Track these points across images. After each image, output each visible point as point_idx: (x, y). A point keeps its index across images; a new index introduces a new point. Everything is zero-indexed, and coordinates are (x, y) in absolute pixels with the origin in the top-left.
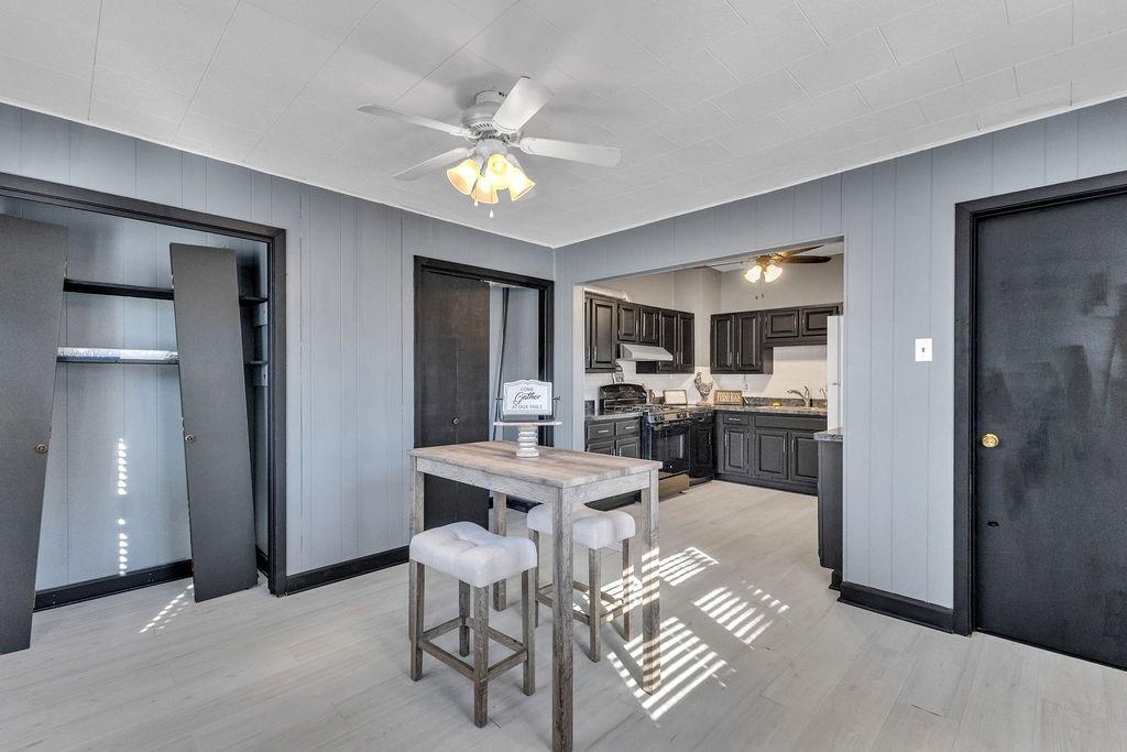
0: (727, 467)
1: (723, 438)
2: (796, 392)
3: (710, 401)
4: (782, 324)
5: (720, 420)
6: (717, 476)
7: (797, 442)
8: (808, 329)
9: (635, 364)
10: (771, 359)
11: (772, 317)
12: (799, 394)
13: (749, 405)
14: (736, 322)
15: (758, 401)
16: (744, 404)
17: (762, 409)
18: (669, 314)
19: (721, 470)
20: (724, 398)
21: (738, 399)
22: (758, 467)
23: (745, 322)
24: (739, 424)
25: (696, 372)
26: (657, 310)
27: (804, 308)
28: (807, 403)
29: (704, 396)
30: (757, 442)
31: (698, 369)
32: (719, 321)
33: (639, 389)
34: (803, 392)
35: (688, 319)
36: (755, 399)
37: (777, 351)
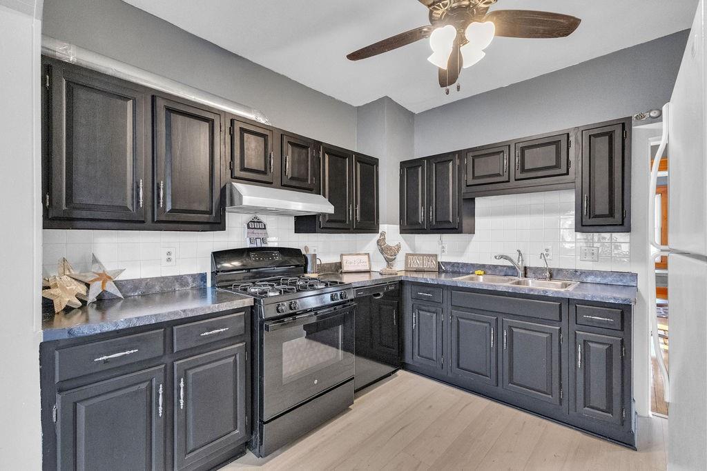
0: (417, 357)
1: (411, 320)
2: (506, 258)
3: (399, 267)
4: (487, 167)
5: (408, 293)
6: (404, 366)
7: (511, 333)
8: (523, 170)
9: (292, 220)
10: (472, 214)
11: (474, 158)
12: (511, 260)
13: (446, 272)
14: (429, 169)
15: (458, 269)
16: (440, 271)
17: (461, 281)
18: (339, 155)
19: (408, 359)
20: (417, 263)
21: (433, 266)
22: (455, 364)
23: (440, 167)
24: (429, 299)
25: (380, 231)
26: (317, 144)
27: (517, 142)
28: (521, 272)
29: (389, 261)
30: (455, 325)
31: (383, 227)
32: (409, 168)
33: (295, 253)
34: (515, 257)
35: (369, 164)
36: (453, 265)
37: (481, 203)
